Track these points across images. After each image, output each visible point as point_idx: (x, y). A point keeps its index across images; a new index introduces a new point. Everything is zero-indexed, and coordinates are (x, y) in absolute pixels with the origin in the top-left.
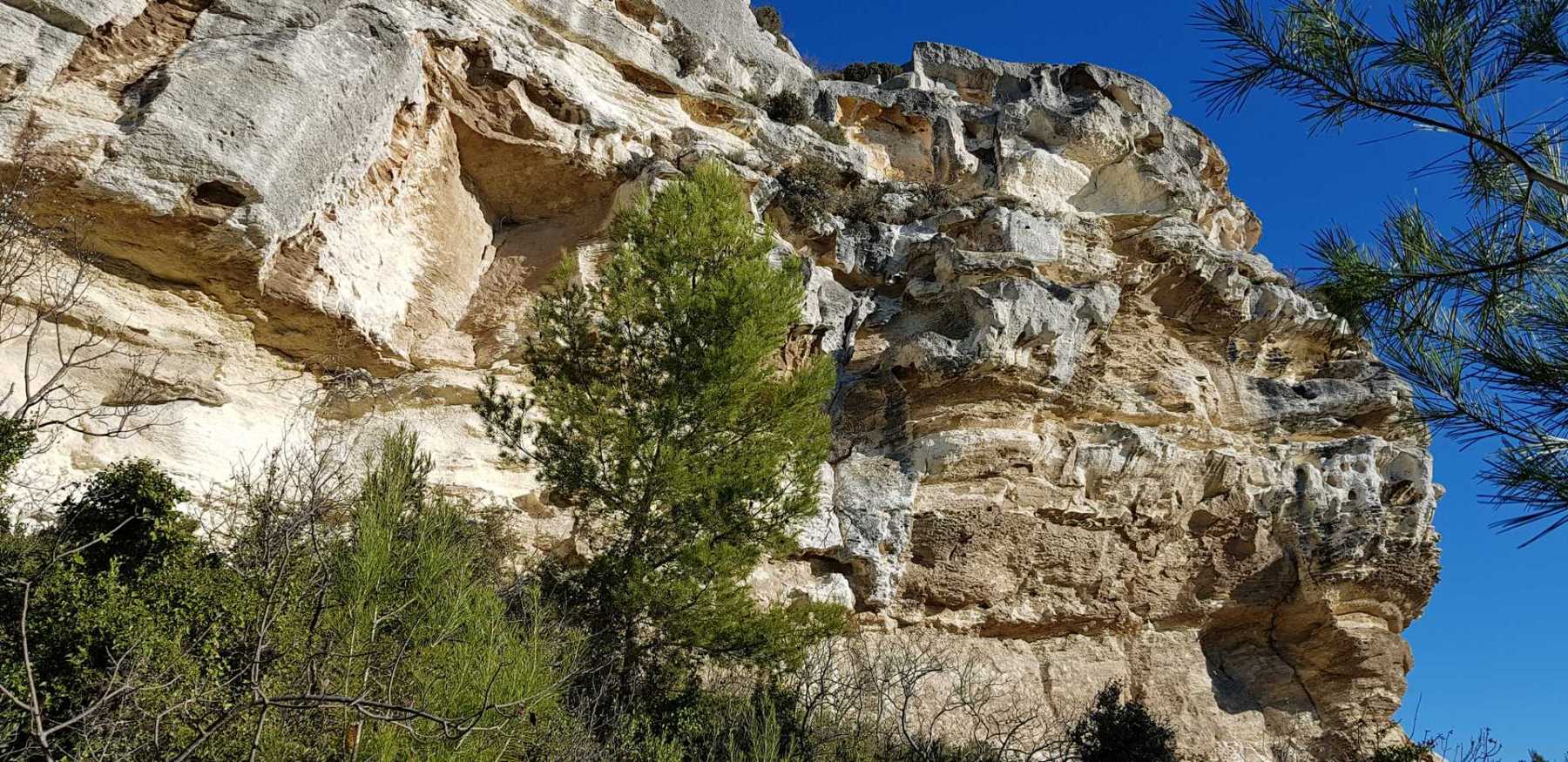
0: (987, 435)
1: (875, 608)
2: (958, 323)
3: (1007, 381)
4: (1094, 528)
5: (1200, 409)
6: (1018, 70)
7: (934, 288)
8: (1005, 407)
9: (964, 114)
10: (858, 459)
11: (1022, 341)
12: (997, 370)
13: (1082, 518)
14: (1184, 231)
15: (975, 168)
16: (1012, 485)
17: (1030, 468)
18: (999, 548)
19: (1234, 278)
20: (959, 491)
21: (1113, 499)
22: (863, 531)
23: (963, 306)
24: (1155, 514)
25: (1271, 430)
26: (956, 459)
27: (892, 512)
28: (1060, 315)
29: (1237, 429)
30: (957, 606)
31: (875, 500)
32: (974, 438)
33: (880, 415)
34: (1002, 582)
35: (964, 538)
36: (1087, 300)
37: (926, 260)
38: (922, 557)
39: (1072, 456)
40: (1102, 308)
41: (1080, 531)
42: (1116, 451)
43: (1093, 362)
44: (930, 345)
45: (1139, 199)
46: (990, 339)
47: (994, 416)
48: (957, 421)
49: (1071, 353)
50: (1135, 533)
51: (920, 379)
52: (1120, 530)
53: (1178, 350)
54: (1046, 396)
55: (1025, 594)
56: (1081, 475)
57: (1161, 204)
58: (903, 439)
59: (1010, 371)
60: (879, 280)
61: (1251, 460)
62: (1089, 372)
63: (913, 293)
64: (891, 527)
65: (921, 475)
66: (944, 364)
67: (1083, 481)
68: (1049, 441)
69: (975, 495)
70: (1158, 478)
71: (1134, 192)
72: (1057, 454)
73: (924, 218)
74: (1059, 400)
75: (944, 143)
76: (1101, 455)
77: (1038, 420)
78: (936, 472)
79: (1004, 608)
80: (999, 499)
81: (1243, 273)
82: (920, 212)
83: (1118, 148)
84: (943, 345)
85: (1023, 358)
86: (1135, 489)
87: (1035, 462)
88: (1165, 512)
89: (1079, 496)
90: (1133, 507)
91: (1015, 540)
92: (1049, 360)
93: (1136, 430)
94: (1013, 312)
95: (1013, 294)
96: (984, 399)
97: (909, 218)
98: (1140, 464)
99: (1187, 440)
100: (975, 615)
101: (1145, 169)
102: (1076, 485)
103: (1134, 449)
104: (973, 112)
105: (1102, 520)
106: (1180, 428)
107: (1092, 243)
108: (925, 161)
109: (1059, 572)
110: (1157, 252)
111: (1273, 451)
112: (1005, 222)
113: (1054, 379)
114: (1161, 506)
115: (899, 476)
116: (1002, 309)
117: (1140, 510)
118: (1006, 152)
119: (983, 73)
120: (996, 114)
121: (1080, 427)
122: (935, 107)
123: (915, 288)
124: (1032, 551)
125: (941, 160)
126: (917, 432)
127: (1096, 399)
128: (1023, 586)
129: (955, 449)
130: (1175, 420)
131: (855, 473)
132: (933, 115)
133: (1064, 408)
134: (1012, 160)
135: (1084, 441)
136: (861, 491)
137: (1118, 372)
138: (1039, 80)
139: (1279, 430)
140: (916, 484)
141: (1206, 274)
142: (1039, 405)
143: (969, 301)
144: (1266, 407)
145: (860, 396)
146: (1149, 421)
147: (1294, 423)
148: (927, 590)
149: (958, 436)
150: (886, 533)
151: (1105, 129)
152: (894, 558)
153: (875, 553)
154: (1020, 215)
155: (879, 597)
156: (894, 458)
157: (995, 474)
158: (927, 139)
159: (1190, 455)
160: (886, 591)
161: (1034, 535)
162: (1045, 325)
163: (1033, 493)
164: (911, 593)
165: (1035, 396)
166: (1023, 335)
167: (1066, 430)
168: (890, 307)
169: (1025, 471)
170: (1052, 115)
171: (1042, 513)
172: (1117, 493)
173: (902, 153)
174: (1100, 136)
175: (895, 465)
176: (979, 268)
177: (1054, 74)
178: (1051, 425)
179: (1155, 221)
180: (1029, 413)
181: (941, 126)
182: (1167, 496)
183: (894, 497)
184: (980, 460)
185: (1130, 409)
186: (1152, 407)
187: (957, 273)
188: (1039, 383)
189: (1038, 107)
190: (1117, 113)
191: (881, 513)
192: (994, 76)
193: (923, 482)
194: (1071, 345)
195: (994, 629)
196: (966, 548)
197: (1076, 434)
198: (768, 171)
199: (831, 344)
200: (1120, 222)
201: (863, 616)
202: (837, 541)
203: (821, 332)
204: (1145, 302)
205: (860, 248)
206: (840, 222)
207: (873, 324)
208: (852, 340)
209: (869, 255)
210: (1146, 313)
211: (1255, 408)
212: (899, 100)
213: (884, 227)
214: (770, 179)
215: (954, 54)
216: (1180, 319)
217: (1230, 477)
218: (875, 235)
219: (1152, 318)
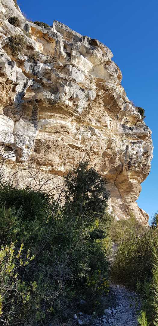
0: (58, 122)
1: (22, 162)
2: (55, 91)
3: (65, 109)
4: (81, 151)
5: (109, 128)
6: (79, 35)
7: (50, 82)
8: (64, 116)
9: (64, 42)
10: (22, 121)
11: (71, 99)
12: (63, 105)
13: (79, 148)
14: (112, 85)
15: (65, 57)
16: (63, 137)
17: (68, 133)
18: (57, 152)
19: (121, 99)
20: (49, 135)
21: (87, 145)
22: (21, 141)
23: (57, 86)
24: (95, 150)
25: (123, 136)
26: (49, 126)
27: (30, 137)
28: (81, 95)
29: (116, 134)
30: (45, 165)
31: (25, 133)
32: (55, 122)
33: (30, 112)
34: (57, 161)
35: (49, 147)
36: (88, 93)
37: (49, 75)
38: (37, 150)
39: (79, 132)
40: (91, 96)
41: (78, 151)
42: (89, 133)
43: (87, 110)
44: (46, 94)
45: (103, 75)
46: (63, 96)
47: (61, 118)
48: (51, 117)
49: (82, 106)
50: (90, 154)
51: (43, 104)
52: (87, 153)
53: (106, 113)
54: (75, 116)
55: (62, 165)
56: (80, 137)
57: (108, 77)
58: (36, 119)
59: (67, 106)
60: (35, 77)
61: (118, 142)
62: (86, 112)
63: (44, 82)
64: (29, 141)
65: (39, 129)
66: (50, 100)
67: (80, 139)
68: (74, 127)
69: (54, 137)
70: (98, 141)
71: (102, 73)
72: (75, 131)
73: (50, 63)
74: (78, 118)
75: (58, 47)
76: (86, 133)
77: (72, 121)
78: (43, 129)
79: (57, 167)
80: (59, 139)
81: (123, 99)
82: (49, 61)
83: (100, 61)
84: (50, 95)
85: (70, 104)
86: (92, 143)
87: (70, 132)
88: (98, 150)
89: (79, 142)
90: (91, 148)
91: (62, 151)
92: (77, 106)
93: (95, 129)
94: (70, 90)
95: (70, 86)
96: (59, 113)
97: (46, 62)
98: (94, 137)
99: (105, 134)
100: (49, 168)
101: (106, 68)
102: (79, 140)
103: (94, 134)
104: (67, 42)
105: (83, 150)
106: (104, 131)
107: (91, 82)
108: (52, 51)
109: (71, 160)
110: (105, 89)
111: (122, 141)
112: (71, 69)
113: (77, 111)
114: (97, 149)
115: (33, 128)
116: (67, 88)
117: (92, 149)
118: (74, 54)
119: (70, 33)
120: (72, 44)
121: (82, 126)
122: (57, 37)
124: (66, 154)
125: (56, 52)
126: (40, 118)
127: (86, 119)
128: (62, 163)
129: (49, 123)
130: (103, 129)
131: (21, 125)
132: (56, 39)
133: (79, 120)
134: (75, 57)
135: (82, 129)
136: (22, 130)
137: (92, 115)
138: (84, 39)
139: (124, 136)
140: (37, 131)
141: (115, 97)
142: (73, 118)
144: (123, 131)
145: (26, 106)
146: (98, 128)
147: (128, 135)
148: (37, 160)
149: (51, 120)
150: (27, 143)
151: (98, 55)
152: (29, 150)
153: (24, 147)
154: (74, 68)
155: (23, 159)
156: (33, 123)
157: (59, 132)
158: (54, 45)
159: (105, 138)
160: (25, 158)
161: (67, 150)
162: (77, 96)
163: (68, 139)
164: (32, 159)
165: (72, 115)
166: (71, 97)
167: (78, 126)
168: (37, 85)
169: (67, 133)
170: (86, 48)
171: (70, 145)
172: (88, 144)
173: (46, 47)
174: (97, 56)
175: (33, 125)
176: (62, 79)
177: (88, 39)
178: (75, 124)
179: (106, 81)
180: (70, 119)
181: (58, 42)
182: (99, 146)
183: (31, 134)
184: (56, 128)
185: (94, 124)
186: (99, 125)
187: (56, 79)
188: (74, 112)
189: (83, 45)
190: (102, 53)
191: (27, 137)
192: (73, 35)
193: (40, 131)
194: (83, 104)
195: (52, 172)
196: (49, 150)
197: (81, 127)
198: (5, 35)
199: (19, 89)
200: (98, 80)
201: (18, 164)
202: (12, 141)
203: (16, 85)
204: (101, 101)
205: (31, 67)
206: (26, 58)
207: (32, 88)
208: (25, 91)
209: (33, 69)
210: (101, 104)
211: (121, 130)
212: (48, 32)
213: (38, 62)
214: (6, 37)
215: (64, 26)
216: (108, 107)
217: (113, 145)
218: (36, 64)
219: (102, 105)
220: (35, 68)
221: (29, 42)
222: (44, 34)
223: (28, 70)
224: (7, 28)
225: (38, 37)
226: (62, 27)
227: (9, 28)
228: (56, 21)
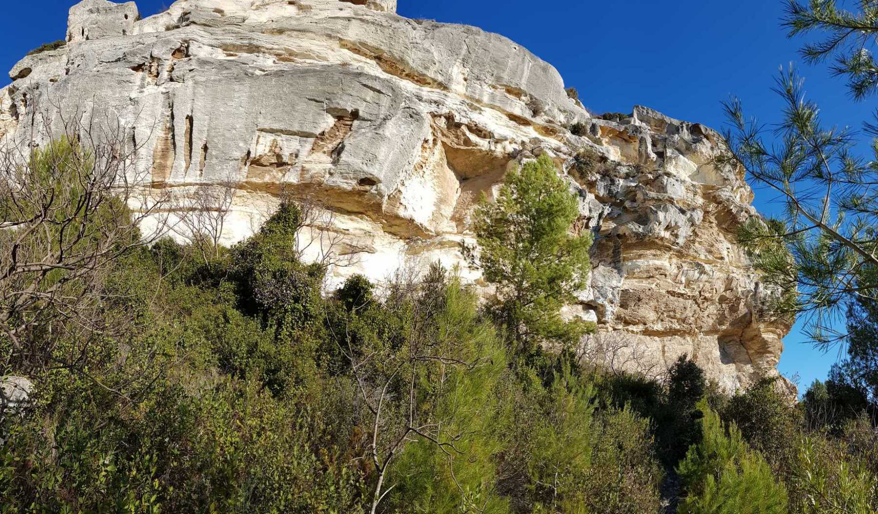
0: (651, 262)
1: (604, 323)
2: (643, 219)
3: (660, 242)
4: (686, 299)
5: (727, 259)
6: (676, 122)
7: (635, 205)
8: (659, 252)
9: (652, 137)
10: (601, 268)
11: (667, 228)
12: (657, 238)
13: (682, 295)
14: (728, 194)
15: (655, 159)
16: (658, 281)
17: (666, 276)
18: (652, 304)
19: (743, 213)
20: (639, 282)
21: (694, 289)
22: (602, 295)
23: (646, 213)
24: (707, 295)
25: (749, 269)
26: (639, 270)
27: (613, 288)
28: (682, 220)
29: (738, 267)
30: (635, 324)
31: (607, 283)
32: (646, 263)
33: (611, 252)
34: (651, 316)
35: (639, 300)
36: (691, 215)
37: (633, 193)
38: (623, 305)
39: (681, 273)
40: (696, 219)
41: (681, 299)
42: (696, 272)
43: (692, 238)
44: (632, 227)
45: (714, 179)
46: (655, 226)
47: (654, 255)
48: (640, 256)
49: (684, 235)
50: (700, 301)
51: (628, 240)
52: (694, 300)
53: (721, 237)
54: (674, 250)
55: (659, 321)
56: (683, 279)
57: (721, 182)
58: (619, 261)
59: (662, 239)
60: (613, 200)
61: (741, 279)
62: (690, 242)
63: (627, 206)
64: (613, 294)
65: (625, 275)
66: (637, 234)
67: (684, 281)
68: (673, 266)
69: (645, 284)
70: (710, 282)
71: (712, 177)
72: (676, 271)
73: (633, 177)
74: (679, 251)
75: (643, 148)
76: (691, 273)
77: (670, 258)
78: (631, 275)
79: (652, 325)
80: (653, 286)
81: (746, 212)
82: (632, 175)
83: (708, 159)
84: (637, 227)
85: (667, 235)
86: (701, 286)
87: (668, 274)
88: (711, 295)
89: (682, 287)
90: (700, 292)
91: (658, 301)
92: (676, 236)
93: (704, 265)
94: (665, 217)
95: (666, 210)
96: (651, 249)
97: (627, 176)
98: (704, 277)
99: (721, 270)
100: (641, 327)
101: (716, 168)
102: (681, 283)
103: (703, 272)
104: (656, 136)
105: (689, 296)
106: (719, 265)
107: (695, 194)
108: (635, 154)
109: (672, 314)
110: (717, 201)
111: (749, 276)
112: (665, 181)
113: (677, 243)
114: (710, 293)
115: (617, 275)
116: (661, 215)
117: (702, 293)
118: (668, 154)
119: (662, 122)
120: (666, 139)
121: (685, 262)
122: (641, 132)
123: (627, 204)
124: (663, 305)
125: (641, 154)
126: (624, 259)
127: (691, 252)
128: (659, 318)
129: (639, 267)
130: (718, 262)
131: (599, 272)
132: (640, 136)
133: (680, 255)
134: (670, 158)
135: (686, 267)
136: (602, 280)
137: (700, 243)
138: (682, 127)
139: (751, 269)
140: (623, 279)
141: (734, 211)
142: (671, 253)
143: (648, 211)
144: (748, 261)
145: (603, 245)
146: (709, 262)
147: (757, 267)
148: (625, 317)
149: (641, 262)
150: (610, 296)
151: (704, 150)
152: (613, 305)
153: (606, 303)
154: (671, 180)
155: (606, 319)
156: (615, 268)
157: (653, 277)
158: (637, 145)
159: (721, 275)
160: (609, 317)
161: (664, 300)
162: (676, 223)
163: (667, 284)
164: (619, 318)
165: (670, 249)
166: (668, 226)
167: (680, 263)
168: (617, 211)
169: (663, 276)
170: (686, 142)
171: (668, 292)
172: (695, 287)
173: (625, 150)
174: (702, 153)
175: (615, 271)
176: (653, 198)
177: (687, 126)
178: (674, 260)
179: (719, 189)
180: (667, 256)
181: (642, 141)
182: (712, 289)
183: (614, 283)
184: (648, 271)
185: (702, 257)
186: (710, 257)
187: (645, 200)
188: (672, 245)
189: (682, 138)
190: (709, 145)
191: (609, 288)
192: (667, 123)
193: (626, 278)
194: (684, 232)
195: (647, 332)
196: (640, 303)
197: (683, 264)
198: (570, 155)
199: (593, 224)
200: (706, 187)
201: (600, 325)
202: (591, 298)
203: (589, 219)
204: (712, 219)
205: (606, 187)
206: (598, 176)
207: (610, 217)
208: (601, 223)
209: (610, 190)
210: (712, 223)
211: (745, 260)
212: (626, 128)
213: (617, 179)
214: (571, 158)
215: (650, 112)
216: (724, 226)
217: (734, 284)
218: (613, 182)
219: (714, 225)
220: (613, 188)
221: (600, 152)
222: (620, 132)
223: (602, 192)
224: (570, 142)
225: (611, 138)
226: (648, 113)
227: (573, 141)
228: (637, 107)
